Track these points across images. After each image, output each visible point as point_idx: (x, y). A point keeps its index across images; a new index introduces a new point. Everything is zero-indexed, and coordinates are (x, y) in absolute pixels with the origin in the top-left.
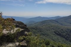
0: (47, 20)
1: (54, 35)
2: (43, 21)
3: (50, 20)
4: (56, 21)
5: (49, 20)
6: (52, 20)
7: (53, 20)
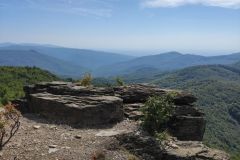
0: (204, 67)
1: (230, 121)
2: (187, 69)
3: (214, 66)
4: (234, 70)
5: (209, 66)
6: (220, 66)
7: (223, 66)
